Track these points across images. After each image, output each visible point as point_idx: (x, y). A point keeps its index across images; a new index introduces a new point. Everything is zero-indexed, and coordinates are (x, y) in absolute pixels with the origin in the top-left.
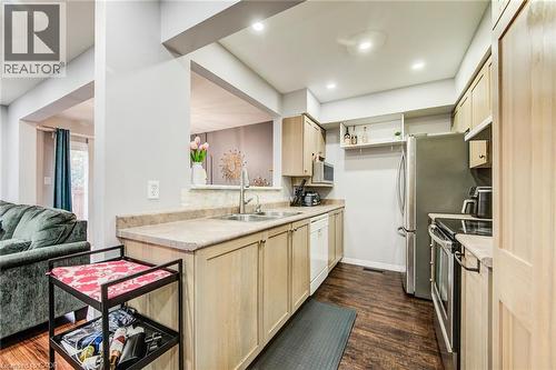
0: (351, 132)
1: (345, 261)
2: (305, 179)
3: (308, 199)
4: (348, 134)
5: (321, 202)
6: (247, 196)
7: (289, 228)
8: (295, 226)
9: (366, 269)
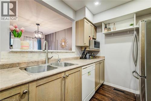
0: (108, 26)
1: (105, 83)
2: (86, 47)
3: (88, 56)
4: (106, 27)
5: (94, 57)
6: (50, 55)
7: (63, 75)
8: (67, 74)
9: (115, 89)
